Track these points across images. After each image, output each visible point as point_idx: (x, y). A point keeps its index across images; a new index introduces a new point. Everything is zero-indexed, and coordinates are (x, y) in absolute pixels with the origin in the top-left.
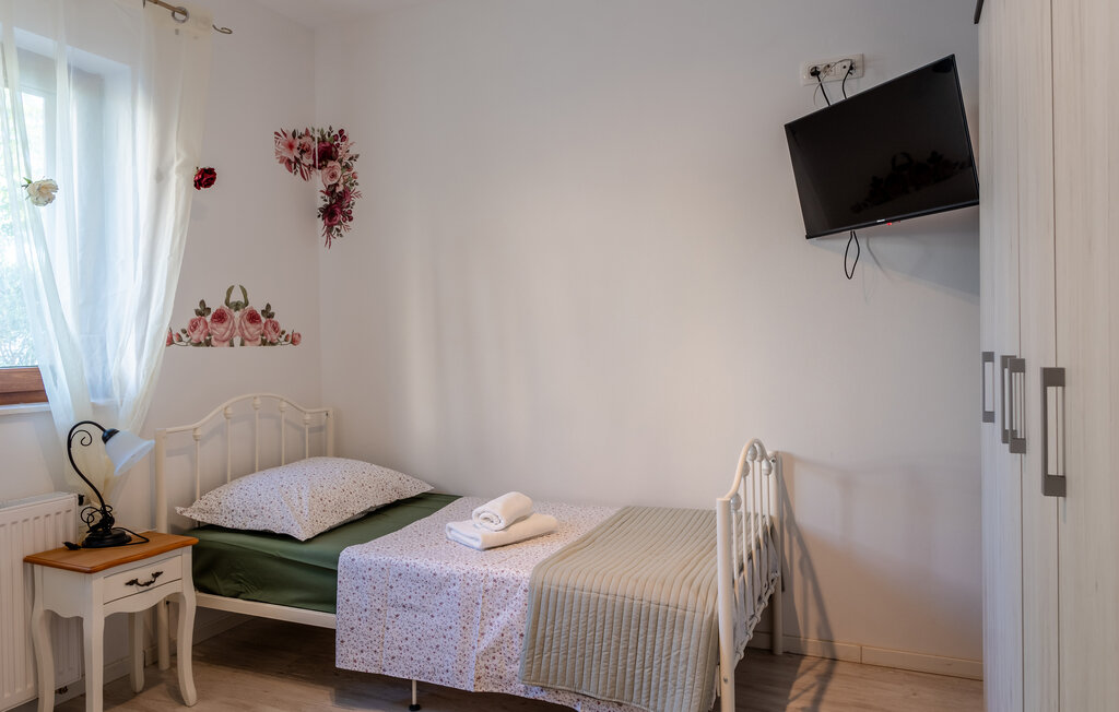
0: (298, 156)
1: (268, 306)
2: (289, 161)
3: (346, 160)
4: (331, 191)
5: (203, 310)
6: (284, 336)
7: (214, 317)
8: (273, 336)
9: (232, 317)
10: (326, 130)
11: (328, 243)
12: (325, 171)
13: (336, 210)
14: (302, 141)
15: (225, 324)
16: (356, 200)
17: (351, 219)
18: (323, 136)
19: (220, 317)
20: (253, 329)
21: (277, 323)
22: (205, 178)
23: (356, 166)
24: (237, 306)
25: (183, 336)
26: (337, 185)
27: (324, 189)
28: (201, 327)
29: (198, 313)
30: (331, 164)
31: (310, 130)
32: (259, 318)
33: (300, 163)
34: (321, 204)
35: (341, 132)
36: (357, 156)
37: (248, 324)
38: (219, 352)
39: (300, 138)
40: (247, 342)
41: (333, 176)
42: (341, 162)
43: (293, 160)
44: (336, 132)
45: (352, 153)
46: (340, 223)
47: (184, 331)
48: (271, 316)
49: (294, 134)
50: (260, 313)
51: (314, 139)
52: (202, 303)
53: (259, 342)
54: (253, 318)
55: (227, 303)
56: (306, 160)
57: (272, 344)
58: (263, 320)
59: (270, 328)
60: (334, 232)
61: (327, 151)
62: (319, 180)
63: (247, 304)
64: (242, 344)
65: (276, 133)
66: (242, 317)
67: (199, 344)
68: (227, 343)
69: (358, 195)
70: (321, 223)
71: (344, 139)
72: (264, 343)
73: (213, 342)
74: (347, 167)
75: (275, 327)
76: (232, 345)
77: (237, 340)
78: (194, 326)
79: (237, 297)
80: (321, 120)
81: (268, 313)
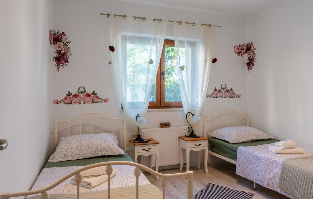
0: (240, 51)
1: (232, 88)
2: (238, 53)
3: (253, 50)
4: (249, 59)
5: (215, 90)
6: (236, 96)
7: (218, 91)
8: (233, 96)
9: (222, 91)
10: (248, 43)
11: (248, 72)
12: (248, 53)
13: (250, 63)
14: (241, 47)
15: (221, 93)
16: (255, 60)
17: (254, 65)
18: (247, 45)
19: (219, 91)
20: (228, 94)
21: (234, 92)
22: (214, 61)
23: (255, 51)
24: (224, 89)
25: (211, 95)
26: (251, 57)
27: (248, 58)
28: (215, 93)
29: (214, 90)
30: (249, 51)
31: (244, 44)
32: (229, 91)
33: (241, 53)
34: (247, 62)
35: (252, 43)
36: (256, 49)
37: (227, 93)
38: (219, 99)
39: (241, 46)
40: (226, 97)
41: (250, 54)
42: (251, 51)
43: (239, 52)
44: (250, 43)
45: (254, 48)
46: (251, 67)
47: (211, 94)
48: (233, 91)
49: (239, 46)
50: (229, 90)
51: (245, 46)
52: (215, 88)
53: (229, 97)
54: (228, 91)
55: (221, 88)
56: (243, 51)
57: (233, 97)
58: (230, 92)
59: (232, 93)
60: (250, 69)
61: (248, 48)
62: (246, 56)
63: (226, 88)
64: (225, 97)
65: (234, 46)
66: (225, 91)
67: (214, 97)
68: (221, 97)
69: (256, 59)
70: (247, 67)
71: (252, 45)
72: (231, 97)
73: (218, 97)
74: (253, 52)
75: (234, 93)
76: (222, 98)
77: (224, 96)
78: (213, 93)
79: (224, 86)
80: (247, 41)
81: (232, 90)
